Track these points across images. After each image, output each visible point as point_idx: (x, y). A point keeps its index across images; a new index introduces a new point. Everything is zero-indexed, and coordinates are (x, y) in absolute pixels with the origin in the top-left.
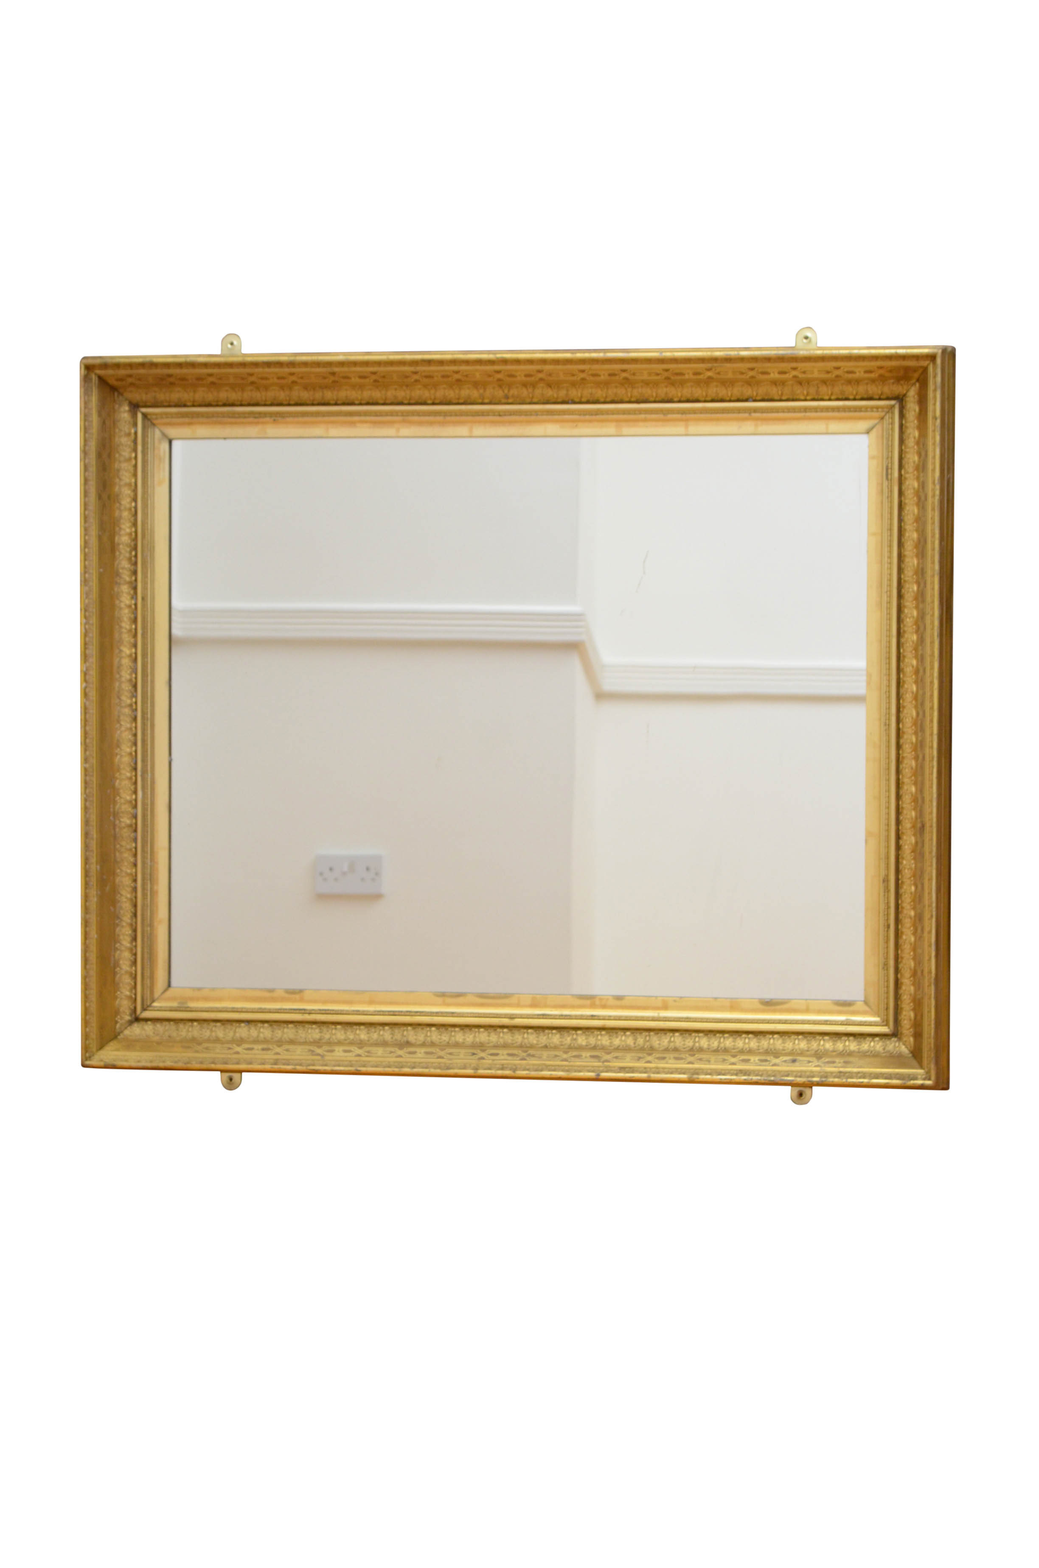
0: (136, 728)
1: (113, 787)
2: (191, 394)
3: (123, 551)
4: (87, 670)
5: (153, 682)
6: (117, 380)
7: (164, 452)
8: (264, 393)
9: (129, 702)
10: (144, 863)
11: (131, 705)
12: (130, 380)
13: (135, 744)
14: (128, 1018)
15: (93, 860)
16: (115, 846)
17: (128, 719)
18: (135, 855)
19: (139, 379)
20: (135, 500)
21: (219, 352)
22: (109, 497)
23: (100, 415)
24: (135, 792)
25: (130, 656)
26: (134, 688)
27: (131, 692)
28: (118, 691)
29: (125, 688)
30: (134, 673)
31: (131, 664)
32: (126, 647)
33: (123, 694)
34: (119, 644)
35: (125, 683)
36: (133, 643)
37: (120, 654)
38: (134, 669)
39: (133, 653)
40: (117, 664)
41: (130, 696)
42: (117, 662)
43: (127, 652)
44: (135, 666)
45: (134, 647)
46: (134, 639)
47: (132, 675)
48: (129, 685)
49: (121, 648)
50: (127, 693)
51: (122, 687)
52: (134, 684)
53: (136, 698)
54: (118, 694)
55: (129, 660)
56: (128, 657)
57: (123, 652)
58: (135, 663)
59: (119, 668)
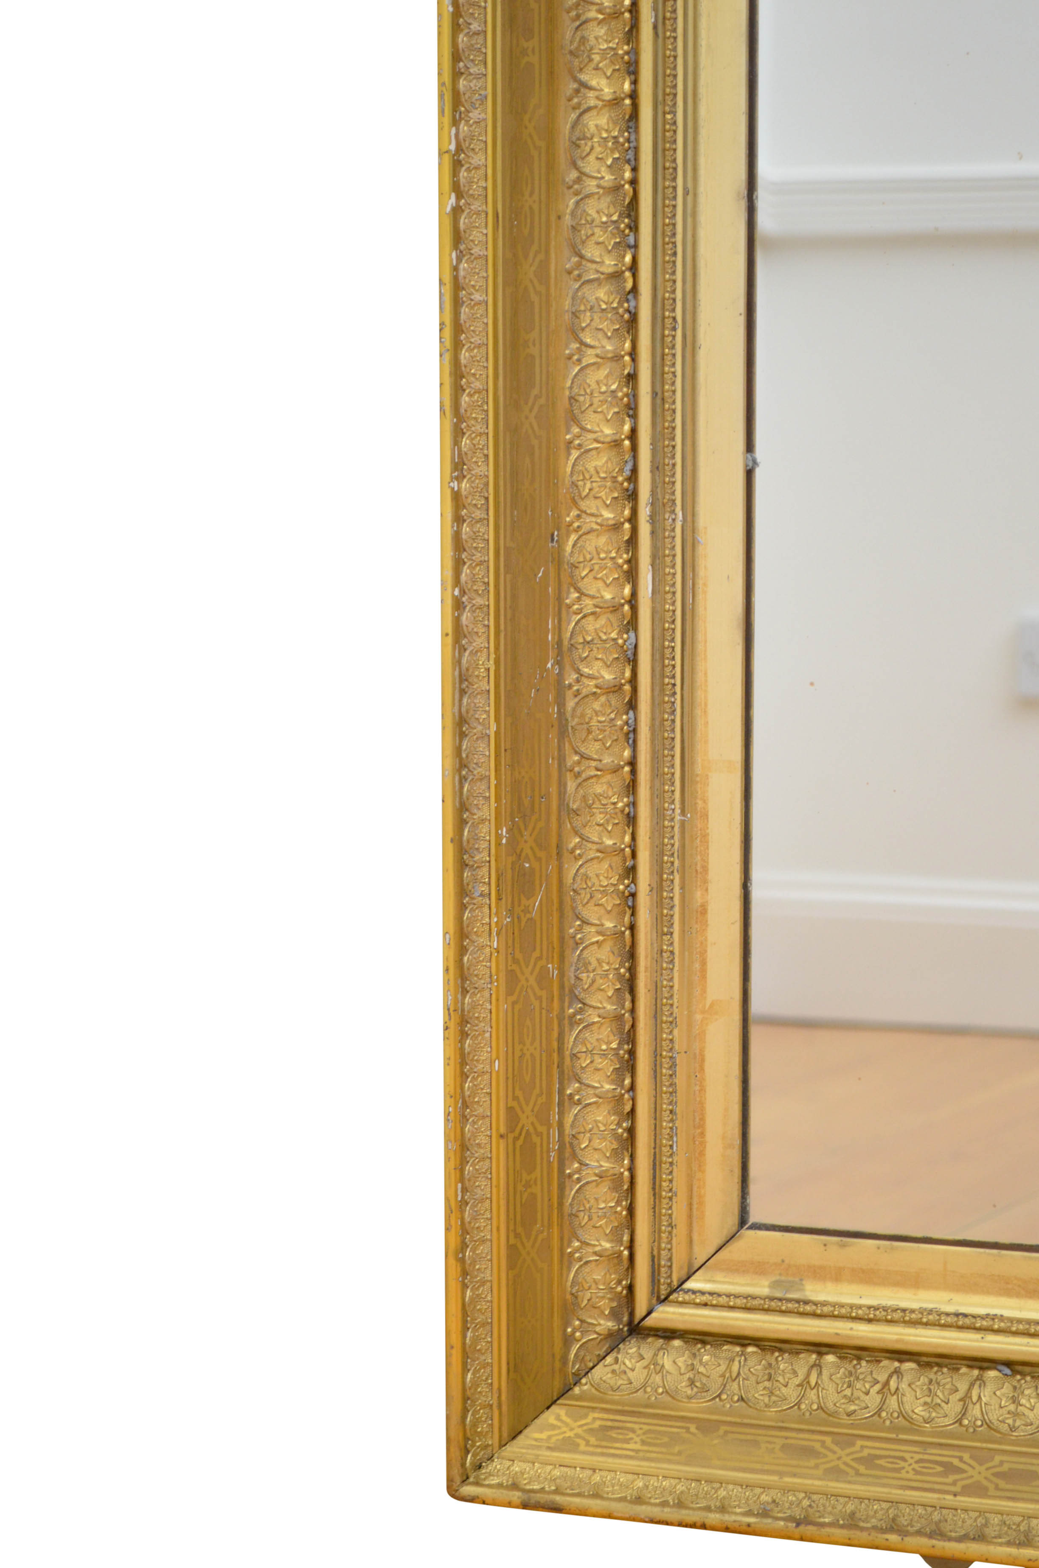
0: (633, 354)
1: (558, 559)
4: (459, 149)
5: (692, 192)
9: (609, 264)
10: (659, 815)
11: (617, 276)
13: (632, 410)
14: (607, 1325)
15: (486, 810)
16: (561, 759)
17: (609, 326)
18: (632, 787)
24: (632, 575)
25: (615, 102)
26: (629, 216)
27: (615, 231)
28: (569, 225)
29: (595, 215)
30: (629, 164)
31: (616, 134)
32: (599, 72)
33: (588, 237)
34: (576, 62)
35: (596, 197)
36: (623, 58)
37: (578, 97)
38: (630, 152)
39: (623, 92)
40: (567, 132)
41: (612, 243)
42: (568, 126)
43: (602, 90)
44: (633, 138)
45: (629, 73)
46: (628, 44)
47: (620, 170)
48: (612, 206)
49: (583, 77)
50: (604, 234)
51: (585, 211)
52: (627, 202)
53: (633, 250)
54: (572, 237)
55: (610, 116)
56: (607, 109)
57: (590, 88)
58: (630, 130)
59: (578, 146)
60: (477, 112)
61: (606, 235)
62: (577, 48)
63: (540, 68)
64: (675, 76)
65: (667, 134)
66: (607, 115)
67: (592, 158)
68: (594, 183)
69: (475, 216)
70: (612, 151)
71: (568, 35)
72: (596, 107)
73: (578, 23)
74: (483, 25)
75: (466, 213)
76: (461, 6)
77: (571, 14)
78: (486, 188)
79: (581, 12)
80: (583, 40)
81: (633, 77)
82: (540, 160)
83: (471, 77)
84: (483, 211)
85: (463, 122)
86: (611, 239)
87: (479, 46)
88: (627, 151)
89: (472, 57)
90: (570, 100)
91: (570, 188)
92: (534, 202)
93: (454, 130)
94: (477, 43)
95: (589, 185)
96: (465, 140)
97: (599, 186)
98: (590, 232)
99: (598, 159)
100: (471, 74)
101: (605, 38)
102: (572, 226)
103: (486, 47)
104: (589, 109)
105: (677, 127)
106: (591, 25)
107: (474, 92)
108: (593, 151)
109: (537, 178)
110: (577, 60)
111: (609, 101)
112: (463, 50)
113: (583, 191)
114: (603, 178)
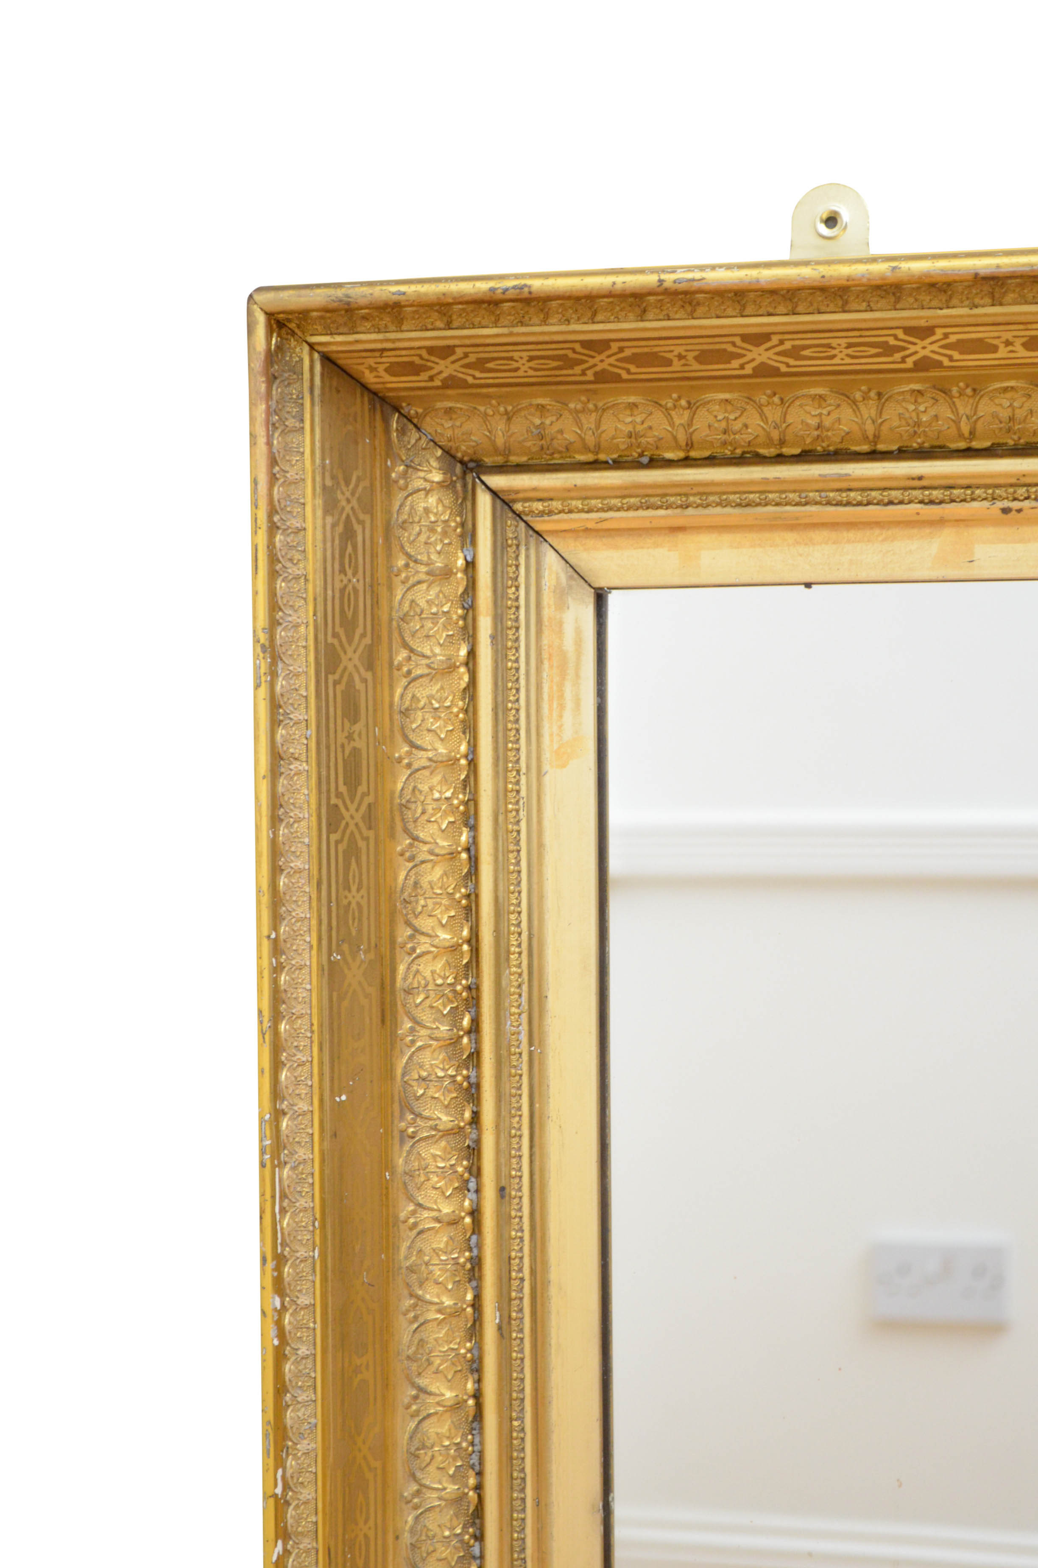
2: (681, 418)
3: (426, 1017)
4: (286, 1488)
5: (541, 1504)
6: (394, 369)
7: (579, 642)
8: (964, 408)
12: (445, 368)
19: (480, 364)
20: (470, 820)
21: (785, 255)
22: (370, 819)
23: (330, 506)
25: (458, 1406)
26: (473, 1524)
27: (458, 1545)
28: (408, 1544)
29: (438, 1530)
30: (473, 1469)
31: (459, 1440)
32: (439, 1375)
33: (428, 1554)
34: (414, 1367)
35: (438, 1510)
36: (465, 1357)
37: (416, 1404)
38: (474, 1456)
39: (466, 1394)
40: (405, 1442)
41: (456, 1558)
42: (407, 1436)
43: (443, 1395)
44: (477, 1441)
45: (472, 1371)
46: (470, 1341)
47: (463, 1477)
48: (455, 1519)
49: (422, 1382)
50: (447, 1549)
51: (425, 1526)
52: (471, 1511)
53: (478, 1561)
54: (411, 1557)
55: (453, 1422)
56: (448, 1414)
57: (430, 1394)
58: (474, 1432)
59: (418, 1457)
60: (306, 1442)
61: (448, 1551)
62: (415, 1353)
63: (375, 1385)
64: (522, 1380)
65: (515, 1442)
66: (449, 1422)
67: (432, 1469)
68: (435, 1495)
69: (304, 1555)
70: (454, 1459)
71: (406, 1339)
72: (436, 1413)
73: (416, 1326)
74: (312, 1348)
75: (293, 1555)
76: (287, 1334)
77: (408, 1316)
78: (316, 1523)
79: (419, 1312)
80: (422, 1342)
81: (476, 1376)
82: (375, 1481)
83: (299, 1406)
84: (313, 1548)
85: (290, 1457)
86: (454, 1554)
87: (307, 1371)
88: (471, 1455)
89: (300, 1383)
90: (408, 1407)
91: (408, 1502)
92: (370, 1528)
93: (280, 1472)
94: (306, 1368)
95: (429, 1498)
96: (292, 1477)
97: (440, 1499)
98: (431, 1549)
99: (439, 1468)
100: (299, 1403)
101: (445, 1339)
102: (411, 1544)
103: (315, 1371)
104: (429, 1416)
105: (525, 1434)
106: (429, 1326)
107: (302, 1421)
108: (434, 1460)
109: (372, 1502)
110: (415, 1364)
111: (451, 1406)
112: (290, 1380)
113: (423, 1504)
114: (445, 1489)
